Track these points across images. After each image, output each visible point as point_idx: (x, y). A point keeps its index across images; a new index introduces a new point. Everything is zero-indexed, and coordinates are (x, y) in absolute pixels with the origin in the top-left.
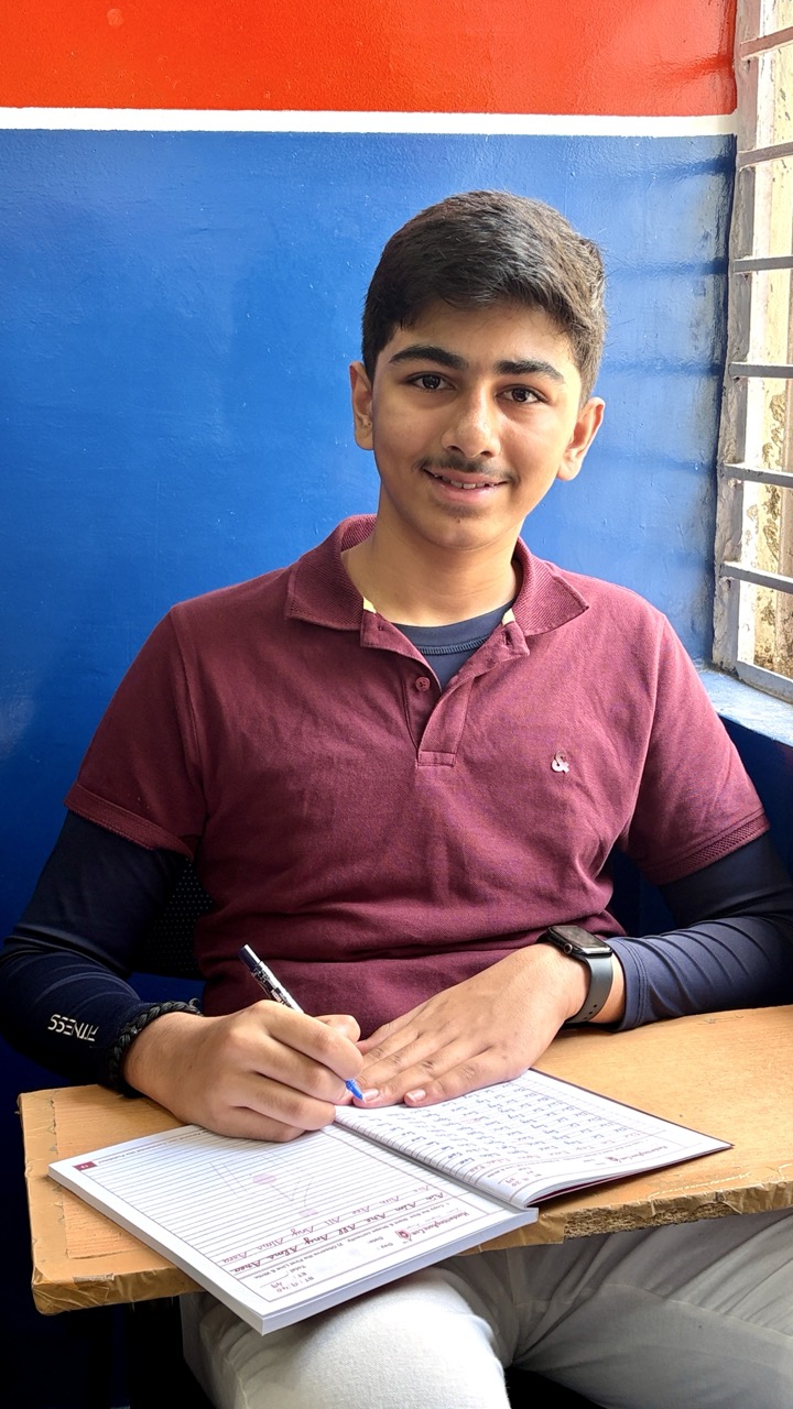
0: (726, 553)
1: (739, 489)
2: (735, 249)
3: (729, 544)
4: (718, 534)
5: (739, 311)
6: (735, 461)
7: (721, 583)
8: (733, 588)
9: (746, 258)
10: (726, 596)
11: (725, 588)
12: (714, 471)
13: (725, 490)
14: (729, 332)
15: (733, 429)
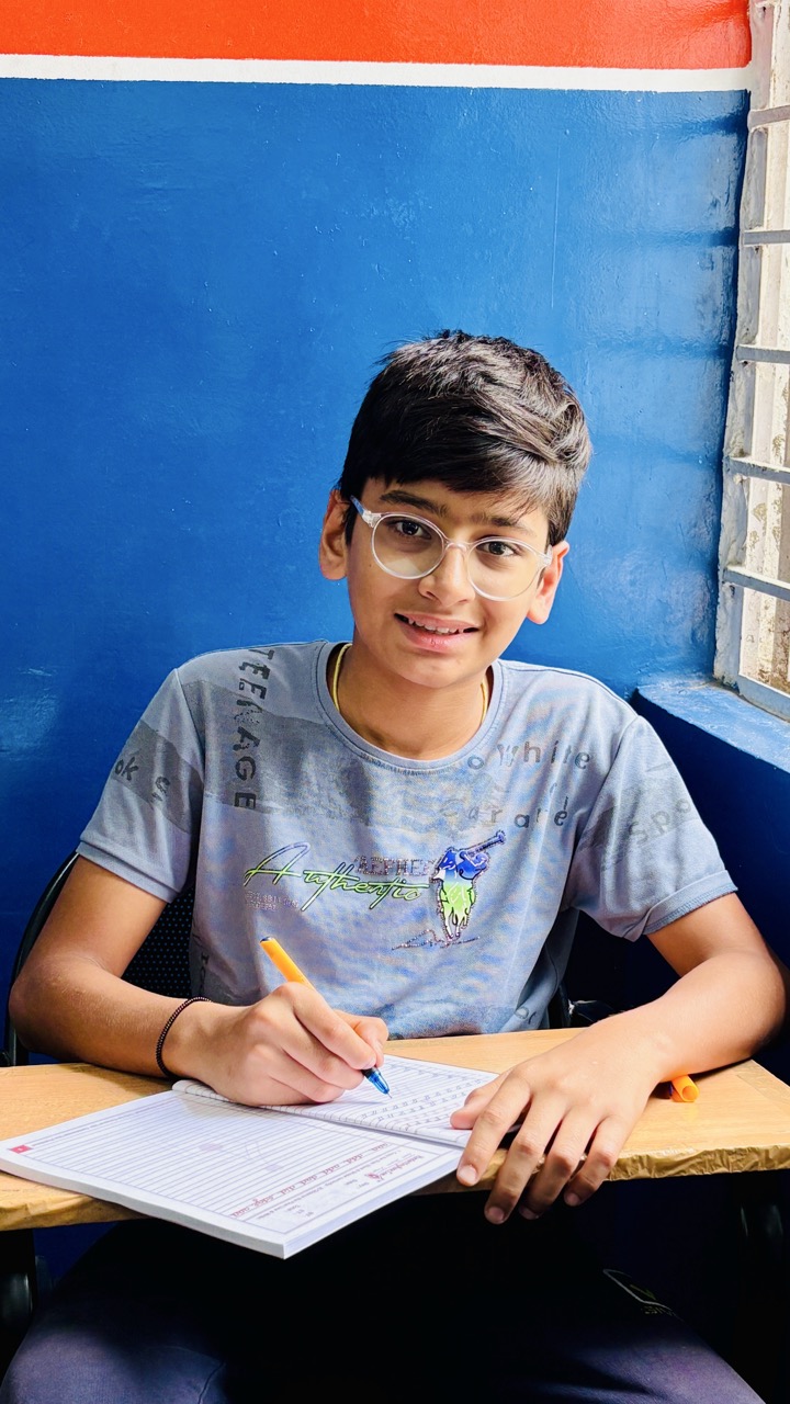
0: (730, 557)
1: (745, 485)
2: (747, 218)
3: (734, 546)
4: (723, 535)
5: (749, 286)
6: (742, 454)
7: (724, 589)
8: (737, 595)
9: (757, 229)
11: (729, 595)
12: (720, 465)
13: (731, 487)
14: (739, 310)
15: (740, 421)
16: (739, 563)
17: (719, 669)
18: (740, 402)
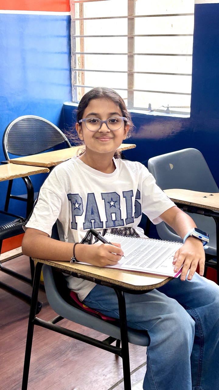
1: (76, 72)
2: (72, 33)
3: (74, 82)
4: (72, 81)
5: (73, 43)
6: (74, 68)
7: (73, 88)
8: (76, 89)
9: (75, 35)
10: (74, 90)
11: (74, 89)
12: (71, 70)
13: (73, 73)
14: (71, 47)
15: (74, 63)
16: (75, 84)
17: (73, 100)
18: (73, 60)
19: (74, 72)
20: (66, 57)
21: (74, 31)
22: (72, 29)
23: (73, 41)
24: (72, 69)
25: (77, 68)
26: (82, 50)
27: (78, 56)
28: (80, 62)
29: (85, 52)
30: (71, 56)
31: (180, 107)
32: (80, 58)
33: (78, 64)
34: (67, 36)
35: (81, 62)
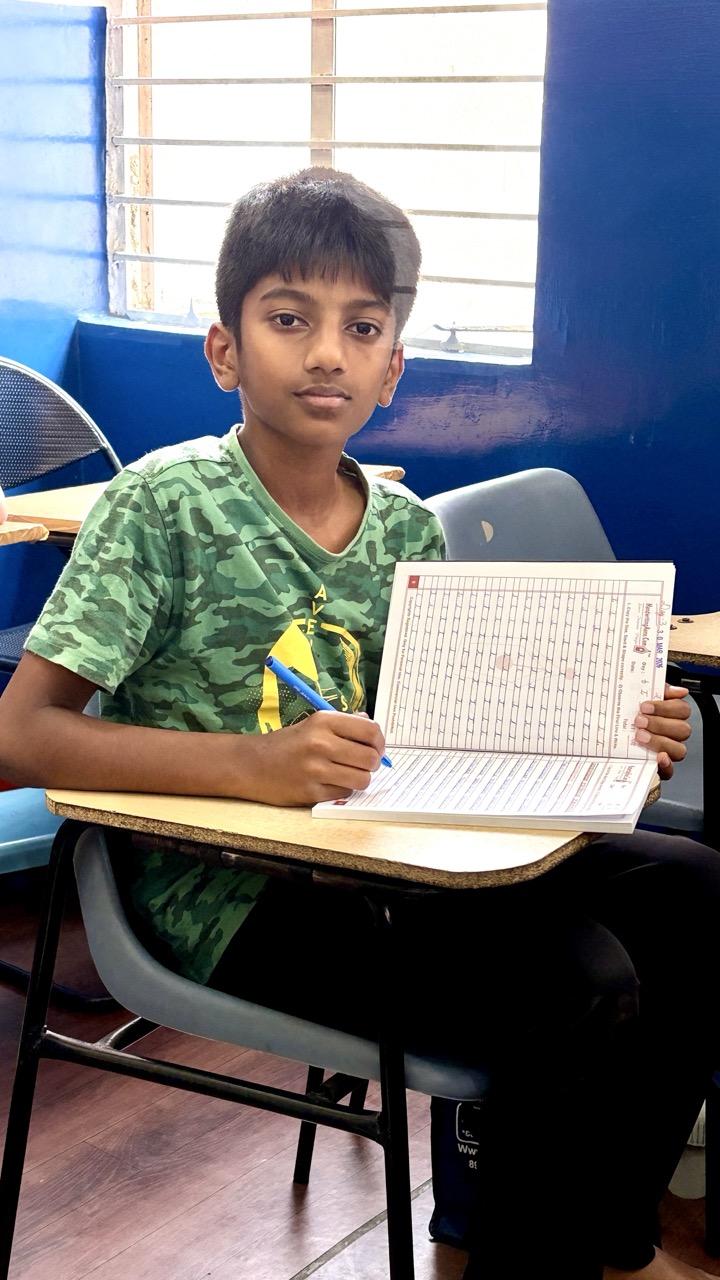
0: (115, 247)
2: (110, 71)
3: (116, 242)
4: (108, 238)
5: (114, 106)
12: (104, 199)
13: (112, 211)
14: (108, 119)
15: (115, 175)
17: (113, 308)
18: (115, 167)
19: (118, 206)
20: (88, 152)
21: (116, 62)
22: (110, 54)
23: (115, 98)
24: (110, 195)
25: (128, 193)
26: (146, 131)
27: (131, 150)
28: (137, 173)
29: (154, 137)
30: (106, 152)
31: (496, 330)
32: (137, 161)
33: (131, 181)
34: (92, 81)
35: (142, 172)
